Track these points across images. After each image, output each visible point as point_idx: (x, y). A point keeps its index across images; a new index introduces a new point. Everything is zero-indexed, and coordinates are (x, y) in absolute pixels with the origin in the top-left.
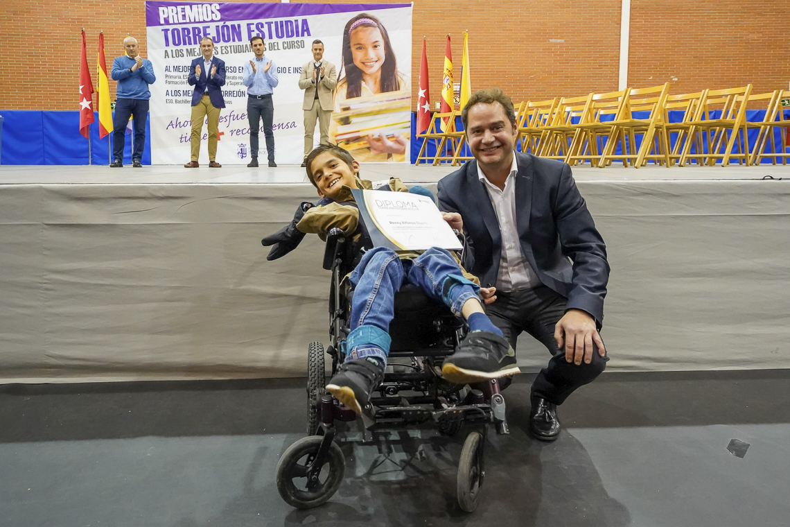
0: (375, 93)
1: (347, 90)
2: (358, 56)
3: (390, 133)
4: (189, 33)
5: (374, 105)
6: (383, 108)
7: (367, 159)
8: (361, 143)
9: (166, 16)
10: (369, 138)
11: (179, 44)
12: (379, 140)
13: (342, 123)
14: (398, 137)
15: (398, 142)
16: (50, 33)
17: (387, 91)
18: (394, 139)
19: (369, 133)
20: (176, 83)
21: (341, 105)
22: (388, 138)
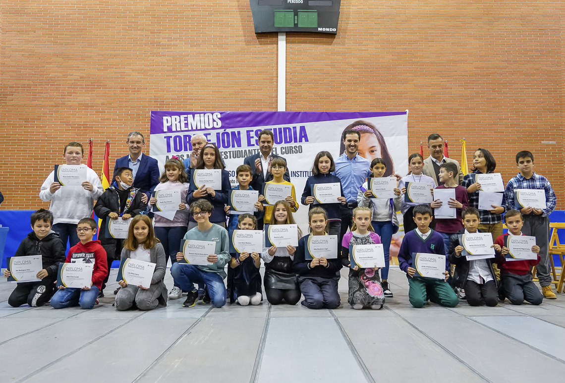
9: (169, 124)
11: (180, 150)
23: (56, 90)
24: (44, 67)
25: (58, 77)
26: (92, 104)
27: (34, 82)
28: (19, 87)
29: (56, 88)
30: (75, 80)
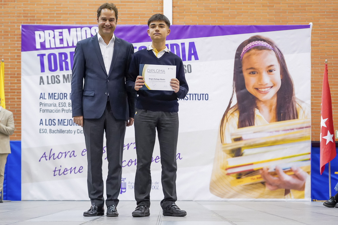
0: (271, 122)
1: (239, 119)
2: (251, 81)
3: (288, 166)
4: (66, 57)
5: (268, 135)
6: (279, 138)
7: (262, 196)
8: (255, 177)
9: (42, 41)
10: (264, 172)
11: (56, 69)
12: (275, 173)
13: (233, 155)
14: (296, 171)
15: (297, 176)
17: (284, 119)
18: (292, 173)
19: (264, 166)
20: (51, 111)
21: (232, 135)
22: (286, 172)
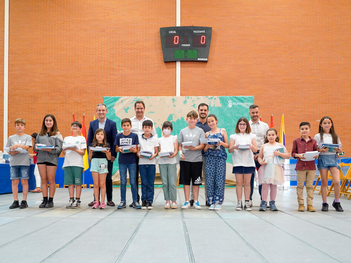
16: (64, 120)
23: (62, 95)
24: (55, 82)
25: (63, 88)
26: (80, 102)
27: (51, 91)
28: (44, 93)
29: (62, 93)
30: (71, 89)
